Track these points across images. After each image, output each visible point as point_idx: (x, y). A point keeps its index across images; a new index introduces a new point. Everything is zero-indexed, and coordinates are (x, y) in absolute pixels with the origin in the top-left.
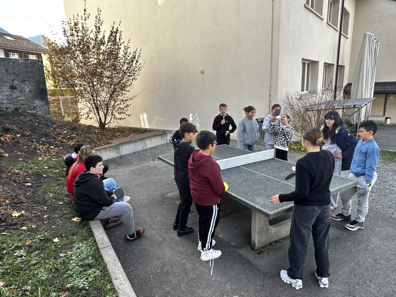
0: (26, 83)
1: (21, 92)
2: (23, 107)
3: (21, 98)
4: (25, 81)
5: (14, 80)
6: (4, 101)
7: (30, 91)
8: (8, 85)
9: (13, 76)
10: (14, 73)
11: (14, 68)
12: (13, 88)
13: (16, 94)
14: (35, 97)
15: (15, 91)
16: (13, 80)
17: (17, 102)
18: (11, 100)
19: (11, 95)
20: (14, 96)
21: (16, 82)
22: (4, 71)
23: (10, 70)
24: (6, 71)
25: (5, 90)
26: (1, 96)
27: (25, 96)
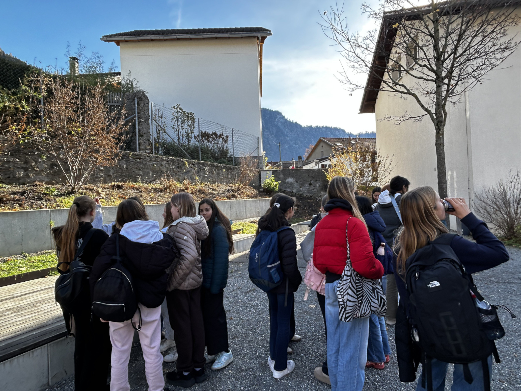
0: (318, 181)
1: (314, 187)
2: (314, 195)
3: (314, 190)
4: (317, 180)
6: (305, 192)
7: (319, 186)
8: (308, 183)
9: (311, 178)
10: (312, 177)
11: (312, 174)
12: (310, 184)
13: (312, 187)
14: (322, 190)
15: (311, 186)
16: (311, 180)
17: (312, 192)
18: (309, 192)
19: (309, 188)
20: (311, 189)
21: (312, 181)
22: (307, 176)
23: (310, 175)
24: (309, 175)
25: (307, 185)
26: (304, 189)
27: (316, 189)
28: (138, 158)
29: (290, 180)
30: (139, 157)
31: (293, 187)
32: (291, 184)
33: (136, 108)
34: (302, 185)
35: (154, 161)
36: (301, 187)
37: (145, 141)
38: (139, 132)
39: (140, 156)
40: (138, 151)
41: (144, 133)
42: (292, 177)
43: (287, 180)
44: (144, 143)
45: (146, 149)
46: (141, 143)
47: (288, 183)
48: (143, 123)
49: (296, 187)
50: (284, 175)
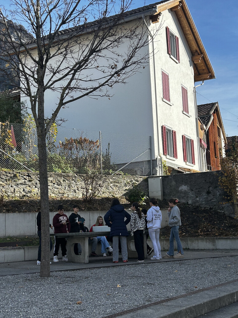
1: (214, 196)
2: (215, 207)
3: (214, 200)
5: (210, 187)
6: (203, 203)
7: (220, 195)
8: (206, 191)
9: (209, 184)
10: (210, 182)
11: (210, 178)
12: (208, 193)
13: (211, 196)
17: (211, 203)
18: (207, 202)
19: (207, 198)
20: (209, 199)
22: (204, 181)
23: (208, 180)
25: (204, 195)
26: (201, 199)
27: (217, 198)
29: (184, 188)
31: (188, 197)
32: (185, 193)
34: (198, 194)
36: (197, 197)
42: (186, 184)
43: (180, 189)
47: (181, 192)
49: (191, 197)
50: (176, 181)
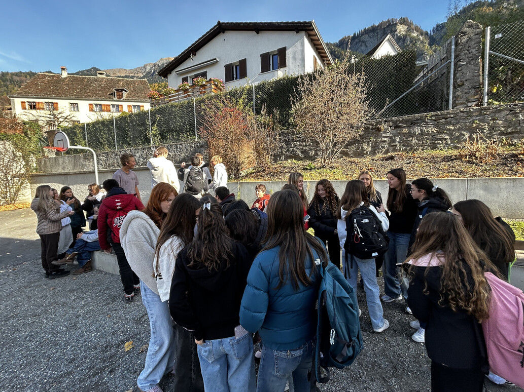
28: (443, 118)
30: (443, 116)
33: (453, 51)
35: (477, 116)
37: (466, 91)
38: (455, 82)
39: (447, 115)
40: (451, 106)
41: (466, 80)
44: (464, 95)
45: (468, 101)
46: (459, 96)
48: (464, 66)
